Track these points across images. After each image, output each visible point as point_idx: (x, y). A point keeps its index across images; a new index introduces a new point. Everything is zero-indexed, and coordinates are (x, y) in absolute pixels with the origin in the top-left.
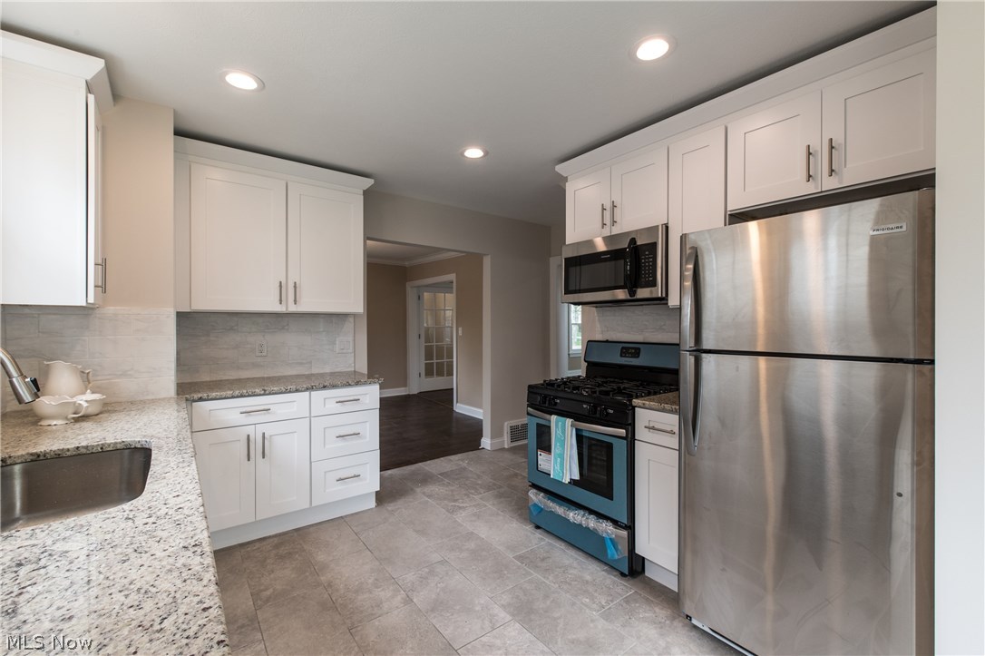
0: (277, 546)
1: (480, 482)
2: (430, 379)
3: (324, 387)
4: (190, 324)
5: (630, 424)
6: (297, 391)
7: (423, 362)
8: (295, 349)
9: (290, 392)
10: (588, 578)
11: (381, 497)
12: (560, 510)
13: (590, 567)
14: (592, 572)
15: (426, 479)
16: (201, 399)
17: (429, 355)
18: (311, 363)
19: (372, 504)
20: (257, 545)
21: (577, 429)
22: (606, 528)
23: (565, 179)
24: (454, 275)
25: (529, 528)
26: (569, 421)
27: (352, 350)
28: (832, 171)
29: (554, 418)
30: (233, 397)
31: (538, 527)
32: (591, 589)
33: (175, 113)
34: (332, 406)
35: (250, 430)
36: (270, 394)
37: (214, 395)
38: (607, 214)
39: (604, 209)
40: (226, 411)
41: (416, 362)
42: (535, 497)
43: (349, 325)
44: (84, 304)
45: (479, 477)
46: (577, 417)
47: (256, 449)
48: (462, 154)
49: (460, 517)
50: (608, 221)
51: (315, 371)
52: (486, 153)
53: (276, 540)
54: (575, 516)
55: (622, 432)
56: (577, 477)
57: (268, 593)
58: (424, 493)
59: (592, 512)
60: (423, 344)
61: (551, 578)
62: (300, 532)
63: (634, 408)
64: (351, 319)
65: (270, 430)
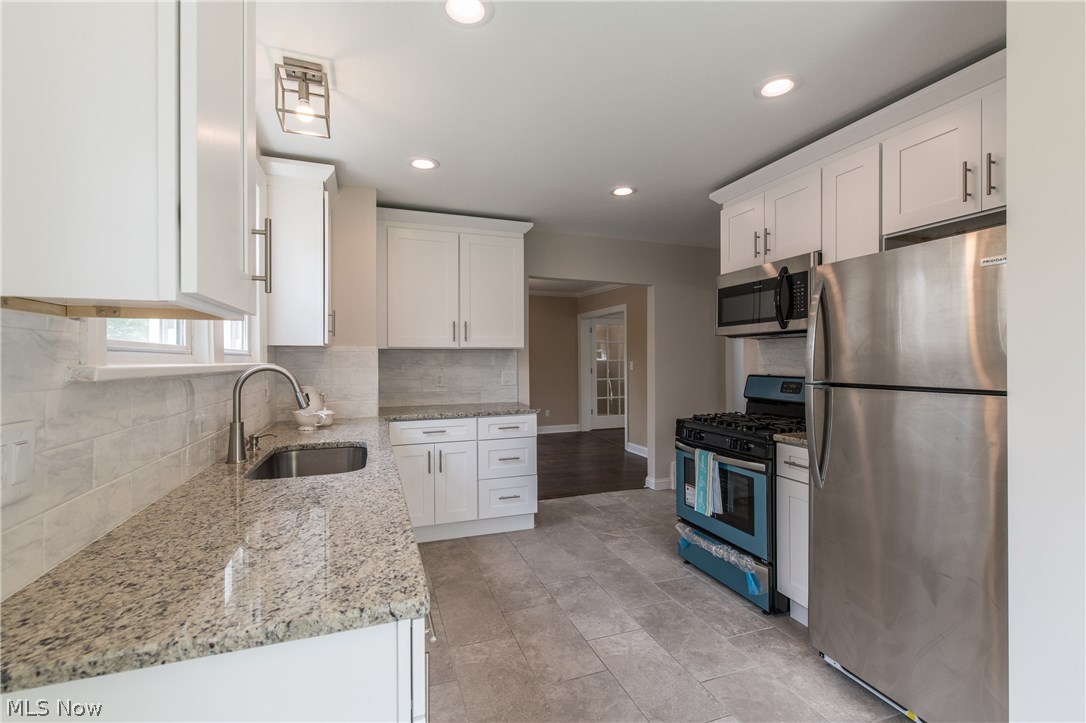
0: (451, 548)
1: (637, 518)
2: (603, 417)
3: (489, 414)
4: (389, 358)
5: (771, 459)
6: (467, 416)
7: (596, 398)
8: (467, 380)
9: (461, 417)
10: (727, 610)
11: (539, 519)
12: (703, 543)
13: (732, 602)
14: (735, 605)
15: (585, 510)
16: (395, 420)
17: (602, 389)
18: (479, 393)
19: (530, 525)
20: (436, 545)
21: (719, 463)
22: (747, 563)
23: (720, 207)
24: (625, 305)
25: (678, 563)
26: (711, 455)
27: (515, 382)
28: (991, 188)
29: (698, 451)
30: (418, 419)
31: (687, 562)
32: (726, 619)
33: (378, 191)
34: (495, 432)
35: (430, 447)
36: (445, 418)
37: (404, 416)
38: (761, 242)
39: (756, 237)
40: (411, 430)
41: (589, 399)
42: (684, 531)
43: (513, 360)
44: (322, 344)
45: (637, 513)
46: (719, 451)
47: (436, 464)
48: (612, 193)
49: (611, 545)
50: (761, 249)
51: (483, 401)
52: (635, 191)
53: (451, 544)
54: (717, 550)
55: (762, 467)
56: (720, 510)
57: (443, 579)
58: (580, 522)
59: (734, 547)
60: (595, 380)
61: (687, 604)
62: (470, 541)
63: (775, 442)
64: (515, 354)
65: (445, 449)
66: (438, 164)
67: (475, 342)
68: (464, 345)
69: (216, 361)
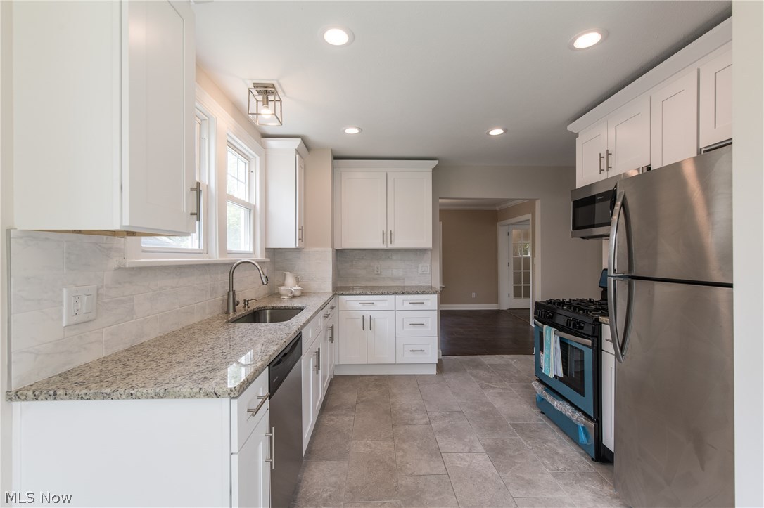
0: (376, 380)
1: (516, 375)
3: (403, 293)
4: (341, 255)
5: (597, 337)
6: (388, 294)
7: (512, 285)
8: (395, 271)
9: (384, 294)
10: (561, 451)
11: (440, 366)
12: (549, 398)
13: (568, 447)
14: (568, 451)
15: (478, 366)
16: (342, 294)
17: (517, 279)
18: (404, 279)
19: (434, 371)
20: (368, 377)
21: (560, 338)
22: (577, 417)
23: (577, 135)
25: (536, 411)
26: (553, 330)
27: (429, 272)
29: (545, 326)
30: (356, 295)
31: (542, 413)
32: (556, 458)
34: (407, 306)
35: (364, 313)
36: (373, 294)
37: (348, 292)
38: (604, 161)
39: (601, 157)
40: (352, 302)
41: (506, 285)
42: (538, 388)
43: (428, 256)
44: (295, 247)
45: (518, 372)
46: (560, 328)
47: (368, 324)
48: (488, 133)
49: (486, 393)
50: (604, 167)
51: (406, 284)
52: (506, 131)
53: (377, 377)
54: (558, 404)
55: (589, 342)
56: (561, 374)
57: (364, 399)
58: (471, 374)
59: (572, 404)
60: (512, 271)
61: (529, 442)
62: (391, 377)
63: (601, 323)
64: (429, 252)
65: (374, 315)
66: (361, 130)
67: (398, 244)
68: (390, 246)
69: (220, 257)
